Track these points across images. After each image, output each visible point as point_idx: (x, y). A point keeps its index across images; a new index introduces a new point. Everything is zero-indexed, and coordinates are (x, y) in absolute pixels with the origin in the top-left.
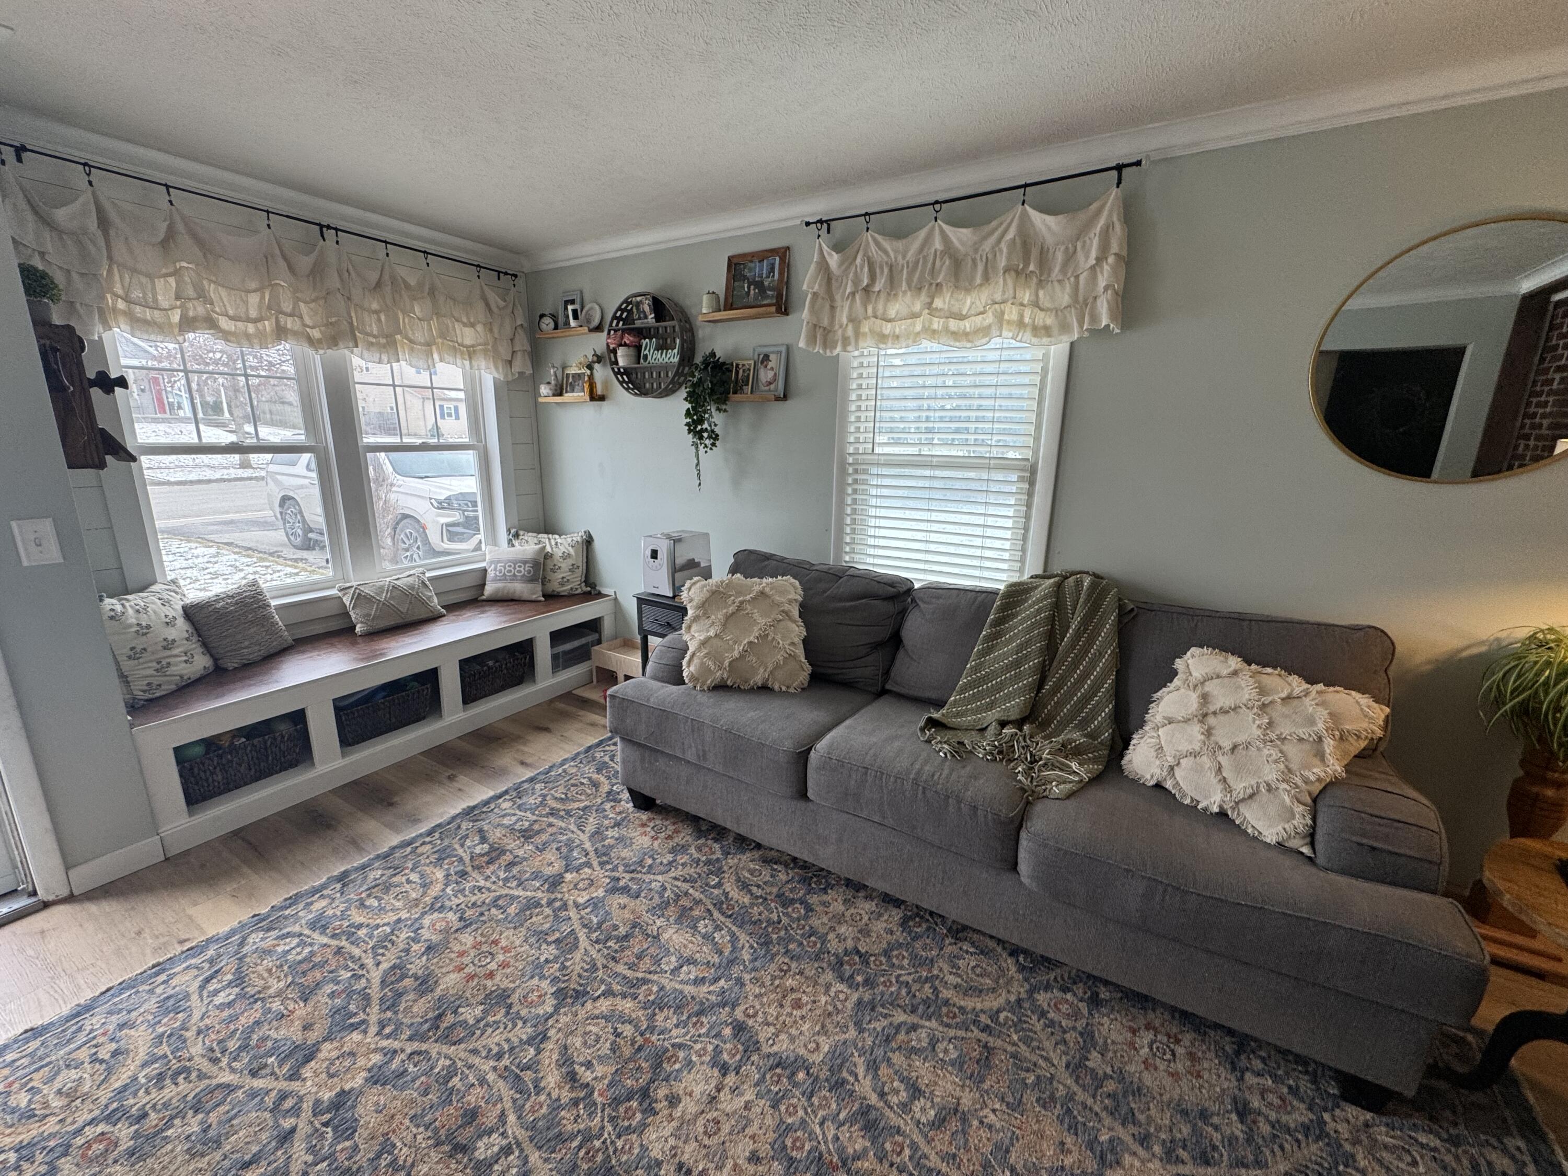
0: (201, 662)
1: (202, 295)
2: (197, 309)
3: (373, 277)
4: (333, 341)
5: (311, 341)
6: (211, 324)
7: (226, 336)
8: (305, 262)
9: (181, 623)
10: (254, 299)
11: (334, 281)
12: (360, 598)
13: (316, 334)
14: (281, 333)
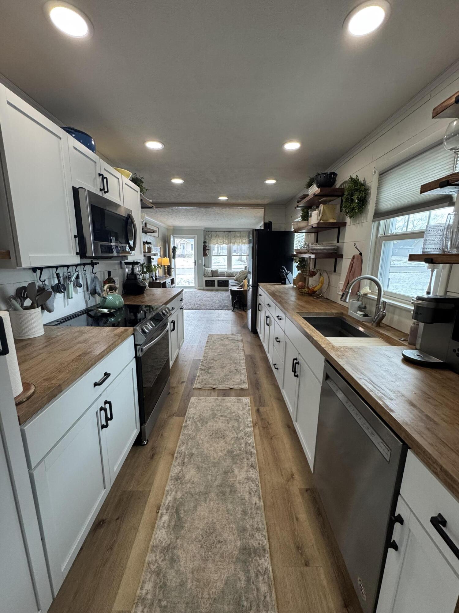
0: (211, 275)
1: (217, 241)
2: (217, 242)
3: (234, 236)
4: (228, 244)
5: (226, 244)
6: (218, 243)
7: (219, 244)
8: (227, 236)
9: (210, 272)
10: (222, 240)
11: (229, 237)
12: (227, 273)
13: (227, 243)
14: (224, 243)
